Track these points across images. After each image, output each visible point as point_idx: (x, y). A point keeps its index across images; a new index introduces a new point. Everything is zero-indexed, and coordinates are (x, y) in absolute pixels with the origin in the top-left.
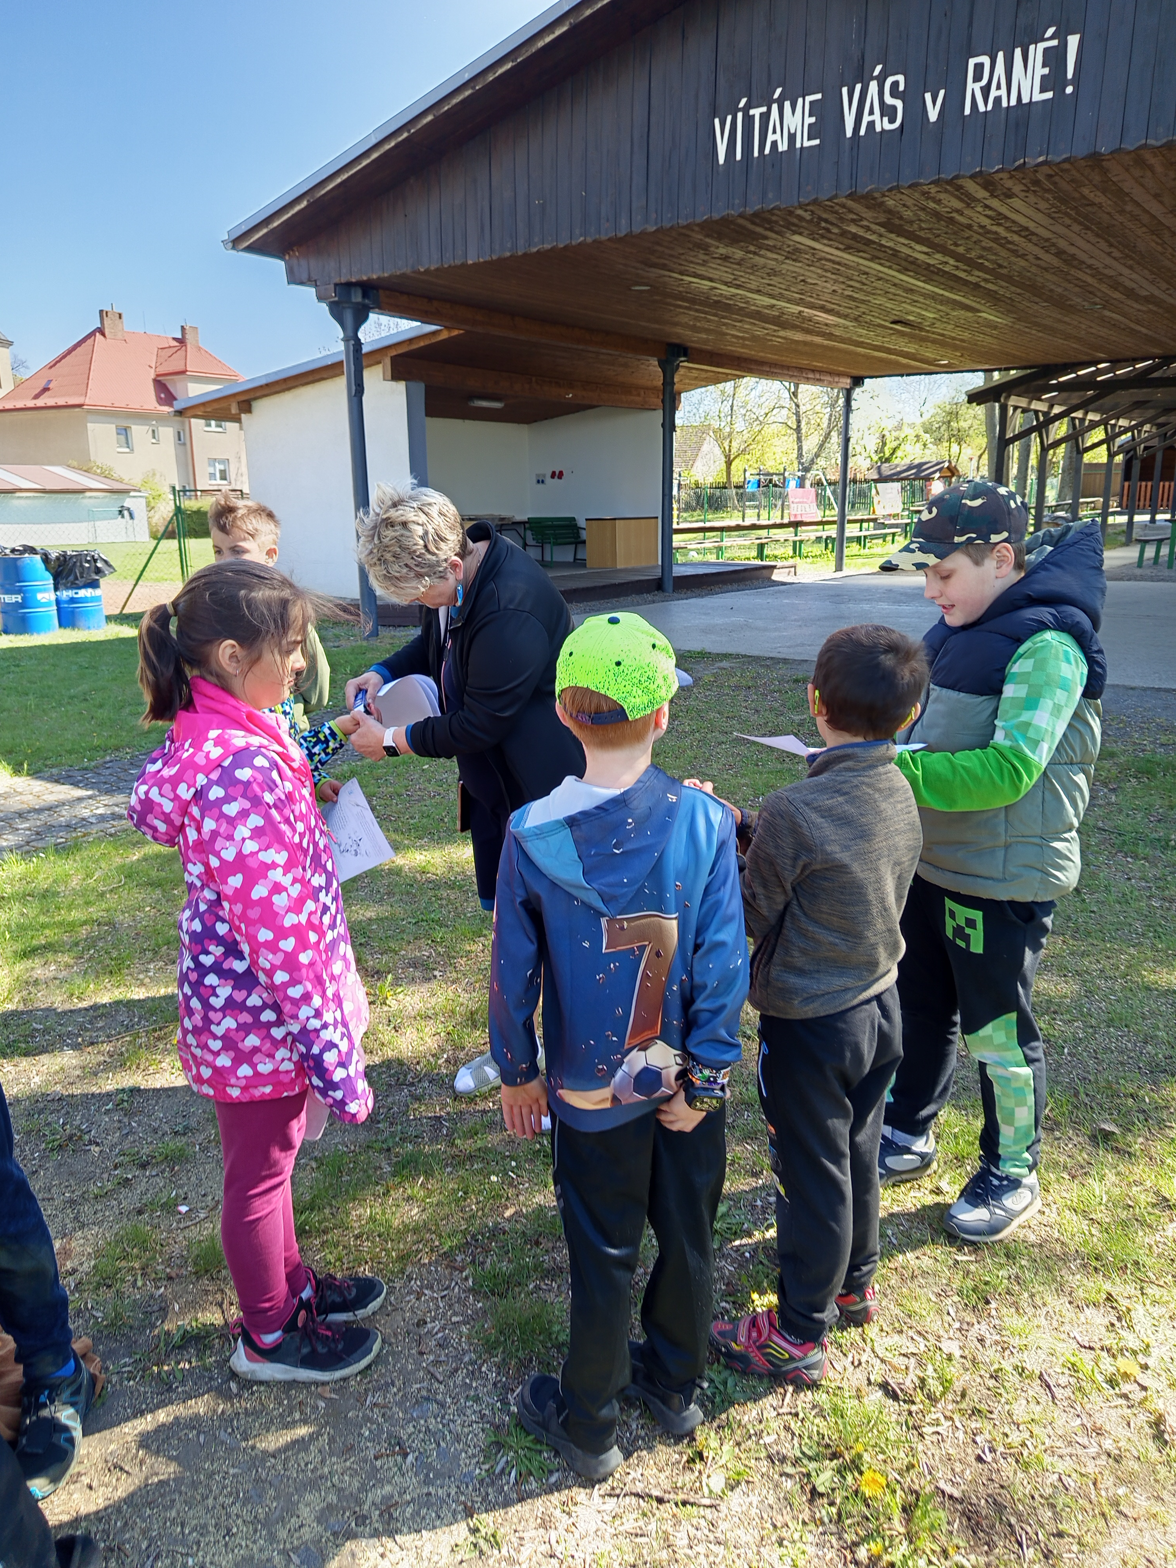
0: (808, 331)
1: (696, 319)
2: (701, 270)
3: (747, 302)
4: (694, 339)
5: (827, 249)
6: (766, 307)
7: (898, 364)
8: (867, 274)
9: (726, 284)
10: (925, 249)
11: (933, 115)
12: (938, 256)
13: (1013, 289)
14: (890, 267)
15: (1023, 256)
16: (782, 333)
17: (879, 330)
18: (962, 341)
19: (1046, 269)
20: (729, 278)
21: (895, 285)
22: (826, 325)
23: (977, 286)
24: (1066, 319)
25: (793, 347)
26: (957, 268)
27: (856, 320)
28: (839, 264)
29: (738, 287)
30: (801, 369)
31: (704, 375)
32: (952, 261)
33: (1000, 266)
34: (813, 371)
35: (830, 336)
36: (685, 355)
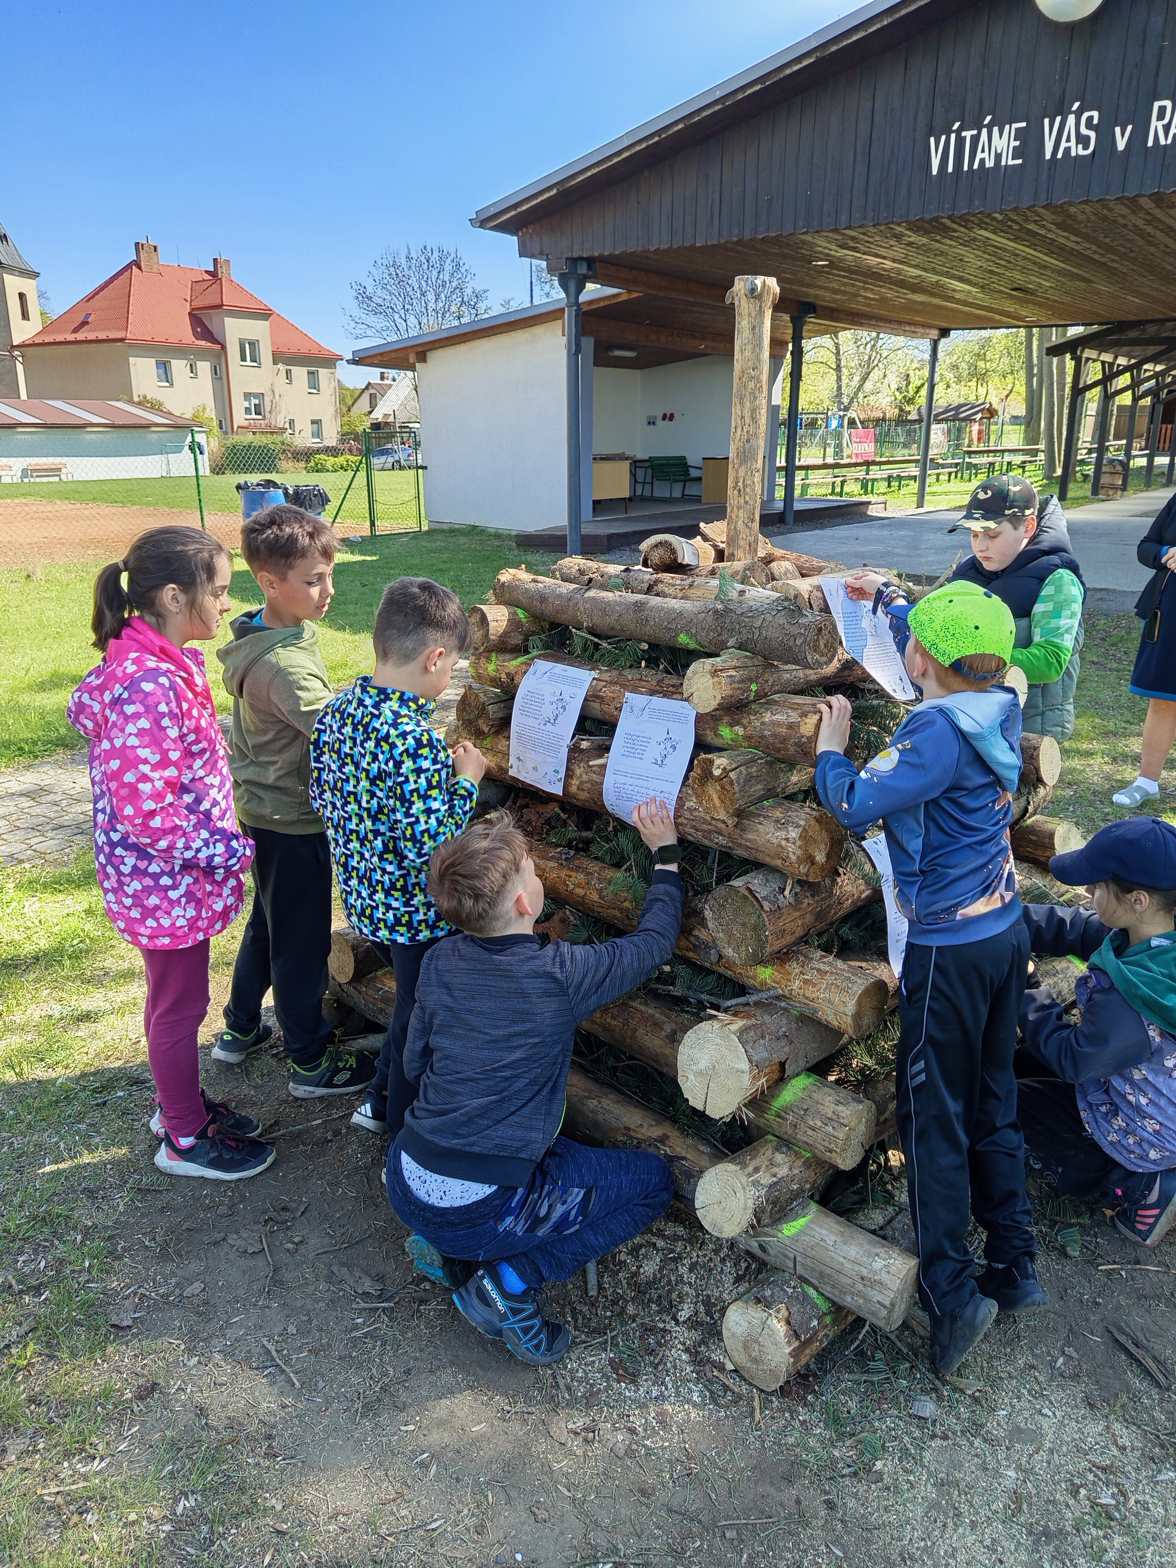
0: (933, 295)
1: (845, 284)
2: (883, 251)
3: (900, 274)
4: (824, 296)
5: (999, 239)
6: (911, 277)
7: (991, 320)
8: (1017, 255)
9: (894, 261)
10: (1078, 240)
11: (1121, 145)
12: (1086, 245)
13: (1131, 266)
14: (1040, 252)
15: (1156, 246)
16: (910, 296)
17: (996, 295)
18: (1062, 303)
19: (1168, 254)
20: (899, 256)
21: (1035, 263)
22: (954, 290)
23: (1104, 264)
24: (1164, 288)
25: (911, 308)
26: (1095, 252)
27: (982, 287)
28: (1000, 248)
29: (902, 263)
30: (900, 323)
31: (817, 328)
32: (1094, 248)
33: (1132, 251)
34: (909, 324)
35: (951, 299)
36: (814, 312)
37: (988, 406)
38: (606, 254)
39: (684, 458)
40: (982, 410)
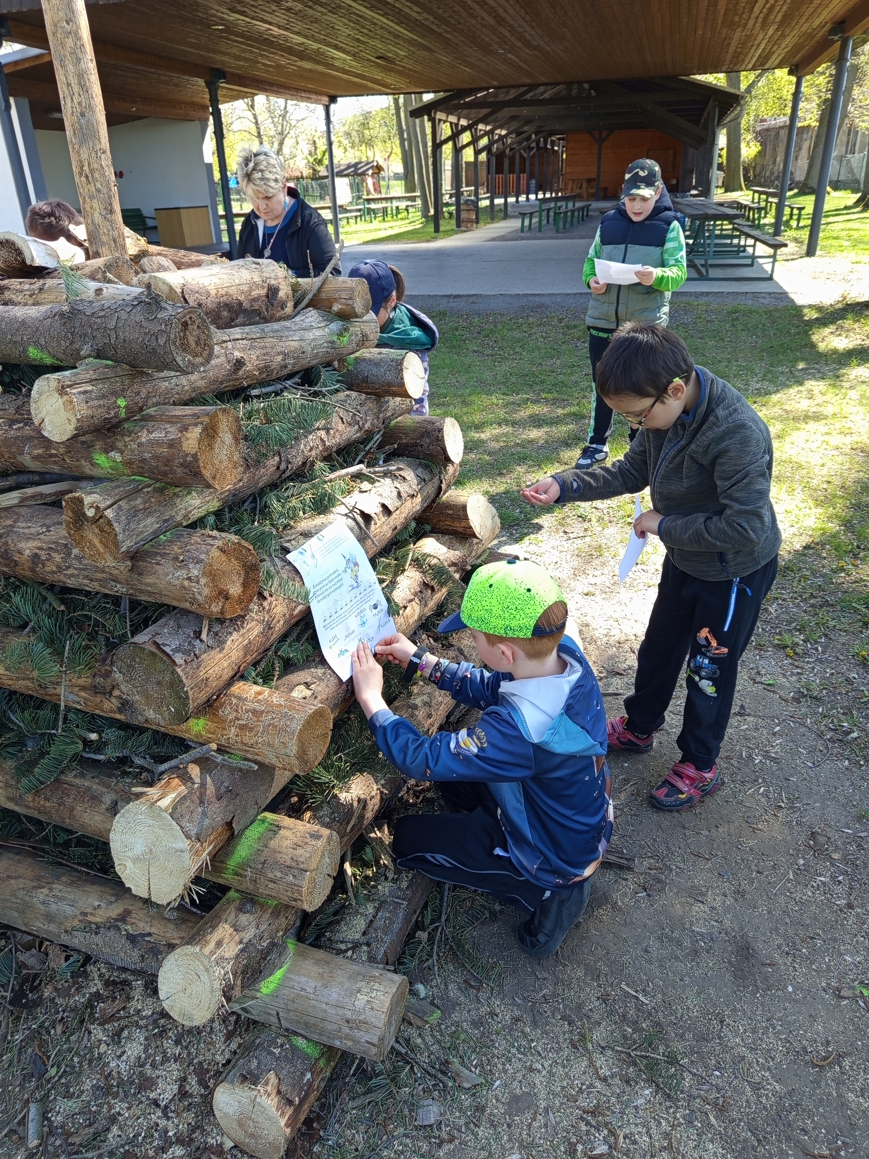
0: (318, 62)
1: (244, 51)
2: (268, 17)
3: (286, 41)
4: (231, 64)
5: (359, 7)
6: (297, 44)
7: (365, 87)
8: (375, 24)
9: (279, 27)
10: (419, 10)
12: (425, 15)
13: (461, 38)
14: (392, 21)
15: (475, 17)
16: (299, 63)
17: (366, 63)
18: (415, 72)
19: (485, 26)
20: (283, 22)
21: (390, 32)
22: (332, 58)
23: (440, 35)
24: (485, 59)
25: (302, 73)
26: (433, 23)
27: (354, 55)
28: (361, 17)
29: (286, 29)
30: (297, 90)
31: (230, 93)
32: (431, 18)
33: (459, 23)
34: (304, 91)
35: (331, 66)
36: (224, 78)
37: (375, 164)
38: (14, 11)
39: (139, 210)
40: (372, 167)
